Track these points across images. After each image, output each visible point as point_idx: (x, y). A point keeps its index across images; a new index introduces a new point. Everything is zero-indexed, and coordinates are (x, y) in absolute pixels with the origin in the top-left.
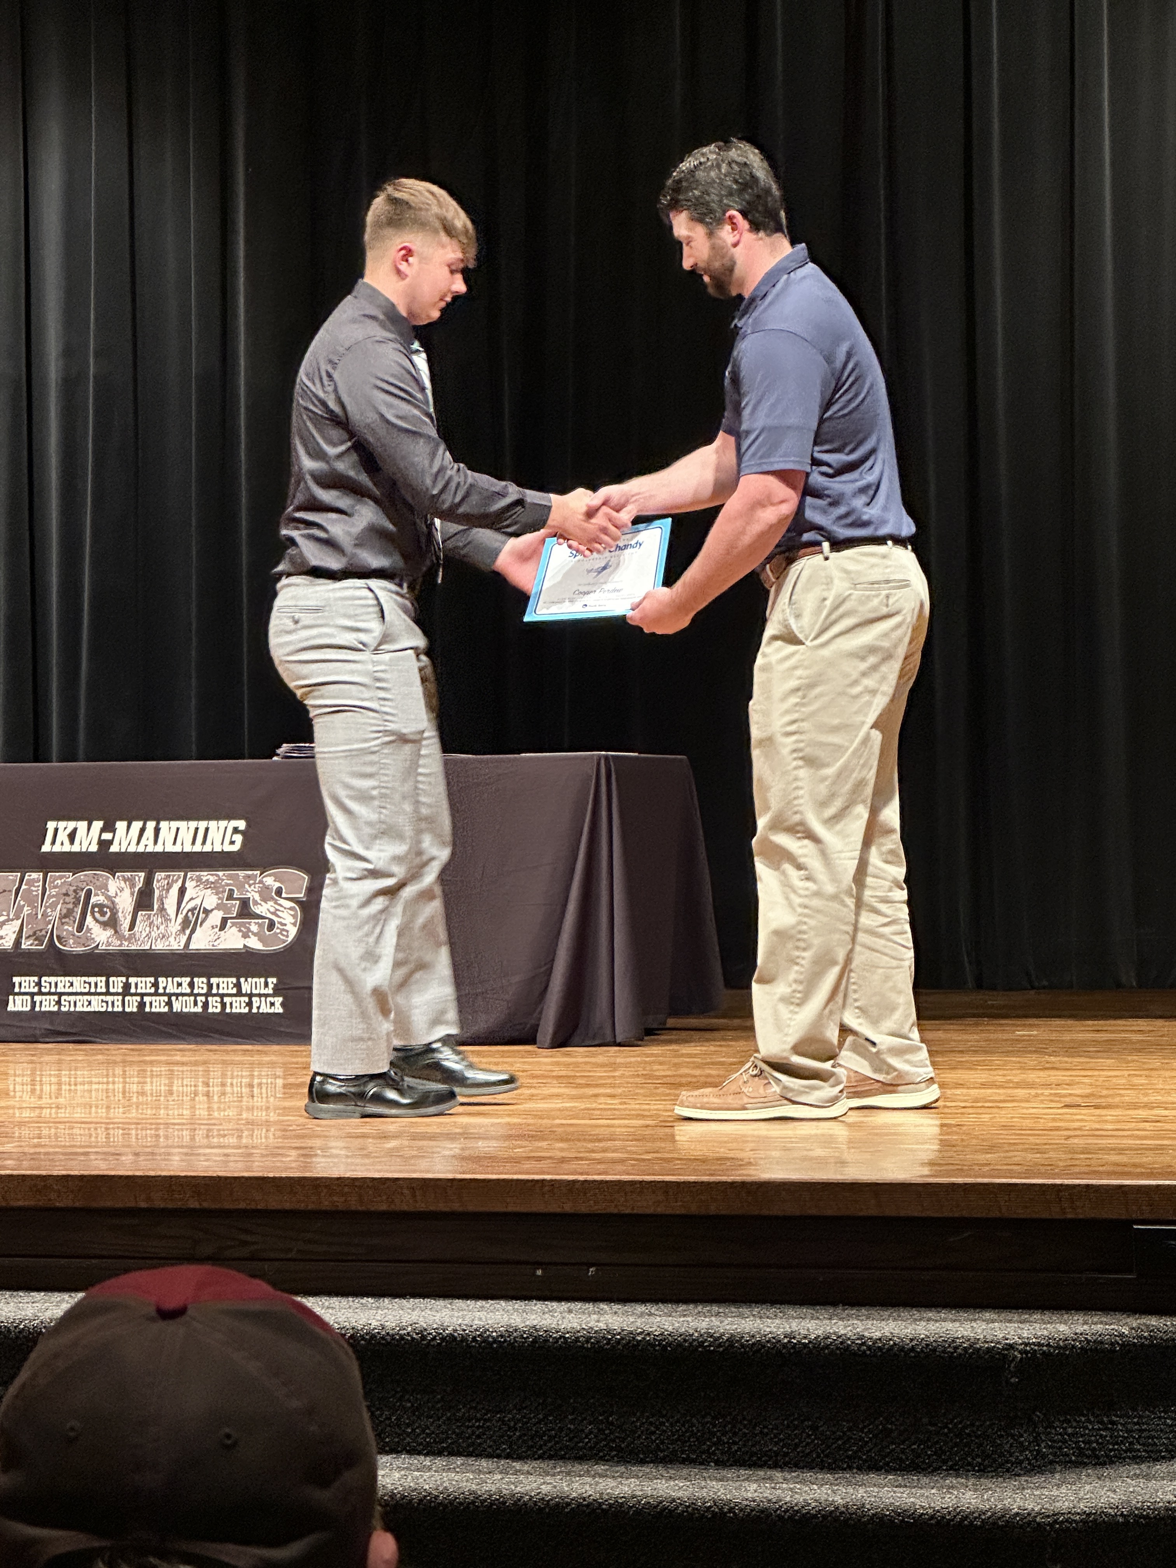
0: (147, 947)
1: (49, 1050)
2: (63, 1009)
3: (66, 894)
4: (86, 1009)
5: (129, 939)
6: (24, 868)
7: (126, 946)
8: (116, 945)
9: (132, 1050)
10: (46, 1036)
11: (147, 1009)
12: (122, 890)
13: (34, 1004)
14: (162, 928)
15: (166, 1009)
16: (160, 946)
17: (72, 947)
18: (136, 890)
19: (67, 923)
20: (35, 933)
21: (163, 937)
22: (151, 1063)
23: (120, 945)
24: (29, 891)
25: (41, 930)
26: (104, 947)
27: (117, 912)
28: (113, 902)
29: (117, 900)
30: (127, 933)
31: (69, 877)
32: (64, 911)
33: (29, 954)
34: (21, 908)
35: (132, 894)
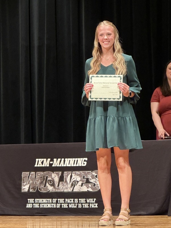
0: (62, 191)
1: (37, 217)
2: (41, 207)
4: (46, 207)
5: (58, 189)
6: (30, 171)
7: (57, 191)
8: (54, 190)
9: (59, 217)
10: (36, 214)
11: (62, 207)
12: (55, 176)
13: (33, 206)
14: (66, 186)
15: (67, 207)
16: (66, 191)
17: (43, 191)
18: (59, 176)
19: (42, 185)
20: (33, 188)
21: (67, 188)
22: (64, 220)
23: (55, 191)
24: (31, 177)
25: (35, 187)
26: (51, 191)
27: (55, 182)
28: (53, 179)
29: (54, 179)
30: (57, 187)
31: (42, 173)
32: (41, 182)
33: (32, 193)
34: (30, 181)
35: (58, 177)
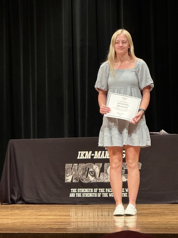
0: (103, 181)
1: (80, 206)
2: (83, 196)
3: (83, 169)
4: (88, 196)
5: (98, 179)
6: (73, 163)
7: (98, 181)
9: (100, 206)
10: (78, 202)
11: (103, 196)
12: (97, 168)
13: (76, 195)
14: (106, 177)
15: (107, 196)
16: (106, 181)
17: (85, 181)
18: (100, 167)
19: (84, 176)
20: (76, 178)
21: (107, 179)
23: (96, 181)
24: (74, 168)
26: (92, 182)
27: (96, 173)
28: (95, 171)
30: (98, 178)
31: (84, 165)
32: (83, 173)
33: (75, 183)
34: (73, 172)
35: (99, 169)
